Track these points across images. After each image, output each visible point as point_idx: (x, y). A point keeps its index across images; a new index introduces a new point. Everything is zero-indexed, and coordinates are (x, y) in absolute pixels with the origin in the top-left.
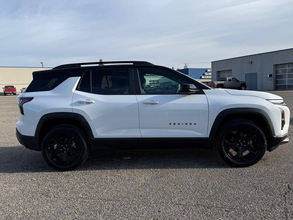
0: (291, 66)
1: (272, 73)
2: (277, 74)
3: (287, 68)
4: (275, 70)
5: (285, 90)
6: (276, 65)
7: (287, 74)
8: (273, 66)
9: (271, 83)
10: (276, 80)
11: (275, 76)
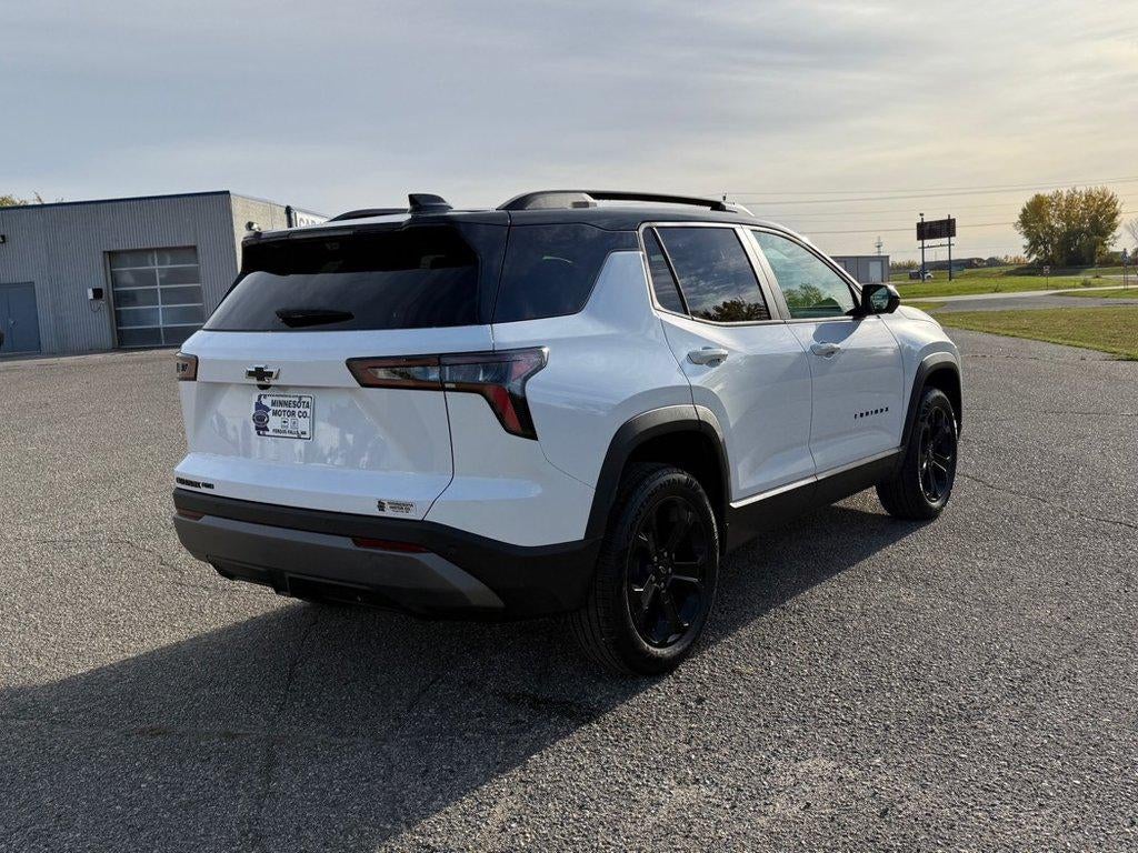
0: (169, 259)
1: (101, 285)
2: (117, 286)
3: (156, 266)
4: (109, 274)
5: (158, 348)
6: (109, 252)
7: (159, 286)
8: (101, 257)
9: (99, 323)
10: (116, 311)
11: (111, 297)
